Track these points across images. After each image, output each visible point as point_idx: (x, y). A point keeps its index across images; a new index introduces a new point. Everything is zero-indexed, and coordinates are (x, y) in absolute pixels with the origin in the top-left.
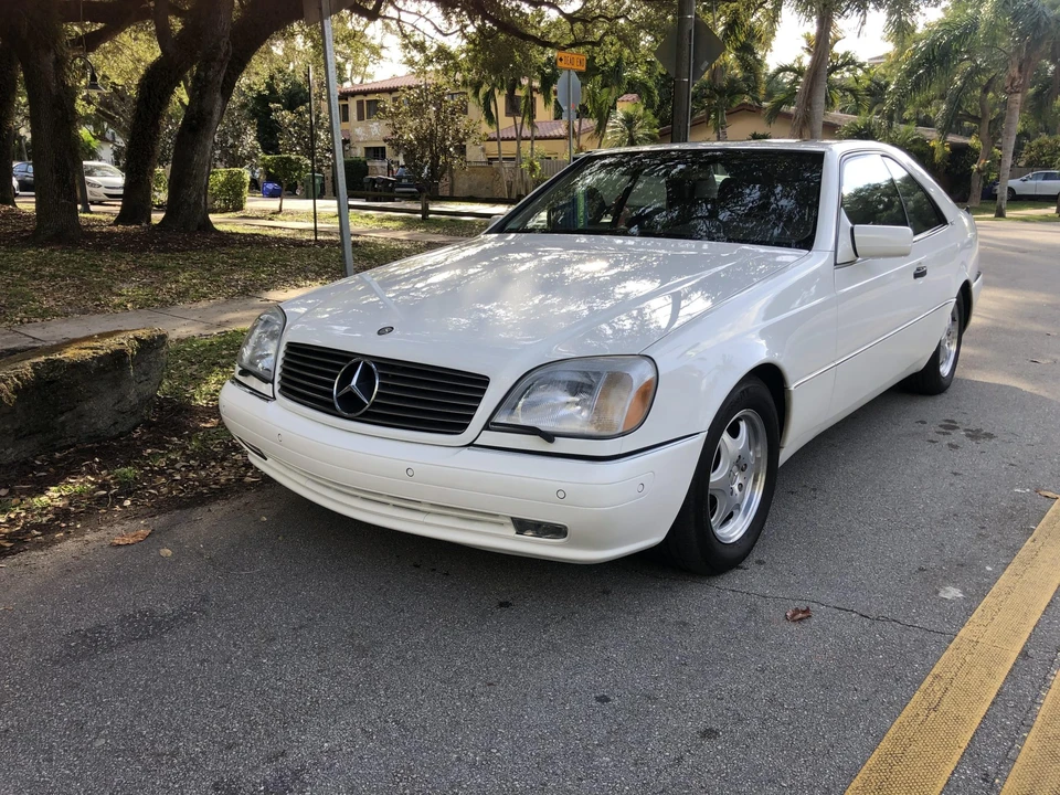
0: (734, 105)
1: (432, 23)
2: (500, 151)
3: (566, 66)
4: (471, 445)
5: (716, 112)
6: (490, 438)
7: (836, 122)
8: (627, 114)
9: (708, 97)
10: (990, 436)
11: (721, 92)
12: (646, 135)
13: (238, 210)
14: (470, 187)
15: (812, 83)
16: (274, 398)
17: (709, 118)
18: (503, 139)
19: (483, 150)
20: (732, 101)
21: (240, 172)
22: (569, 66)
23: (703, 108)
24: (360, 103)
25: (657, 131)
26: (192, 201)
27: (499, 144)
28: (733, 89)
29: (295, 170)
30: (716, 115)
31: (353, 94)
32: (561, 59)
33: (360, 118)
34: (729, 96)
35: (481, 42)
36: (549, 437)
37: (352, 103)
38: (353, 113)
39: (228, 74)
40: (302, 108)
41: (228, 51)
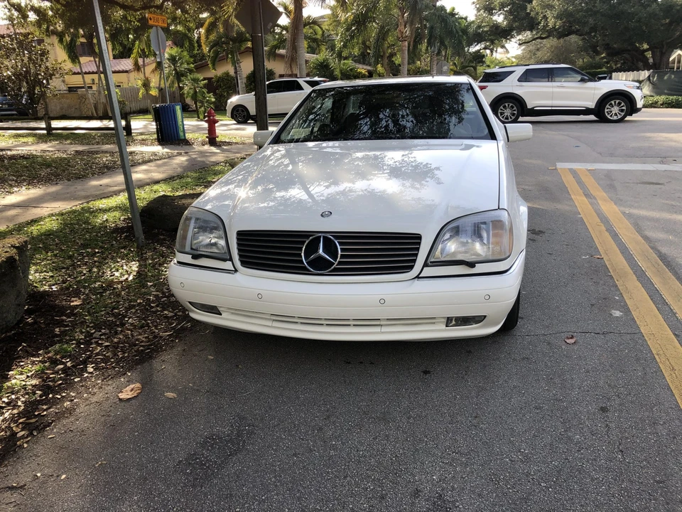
0: (242, 49)
2: (84, 82)
3: (155, 23)
4: (418, 277)
5: (232, 53)
6: (428, 271)
8: (171, 55)
9: (226, 43)
12: (186, 69)
14: (62, 109)
15: (295, 35)
16: (236, 271)
17: (228, 57)
18: (86, 73)
19: (64, 81)
22: (157, 24)
23: (224, 50)
25: (193, 66)
27: (83, 77)
28: (242, 38)
30: (233, 56)
32: (151, 19)
34: (239, 43)
36: (472, 265)
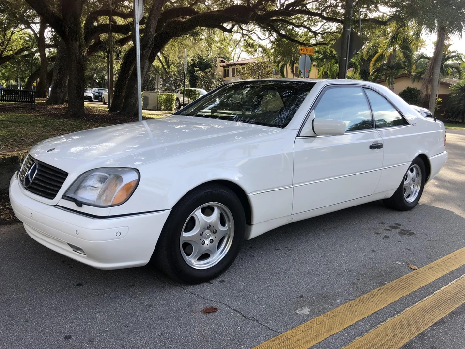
1: (257, 35)
4: (56, 205)
5: (389, 76)
7: (451, 83)
9: (385, 70)
10: (412, 234)
11: (392, 68)
13: (170, 110)
15: (434, 64)
17: (386, 79)
20: (398, 72)
21: (172, 95)
22: (305, 53)
24: (234, 69)
26: (132, 104)
28: (398, 67)
29: (194, 95)
30: (389, 78)
31: (231, 65)
32: (302, 50)
33: (233, 75)
34: (396, 70)
35: (278, 44)
36: (80, 204)
37: (231, 69)
38: (231, 73)
39: (152, 52)
40: (207, 70)
41: (152, 43)
